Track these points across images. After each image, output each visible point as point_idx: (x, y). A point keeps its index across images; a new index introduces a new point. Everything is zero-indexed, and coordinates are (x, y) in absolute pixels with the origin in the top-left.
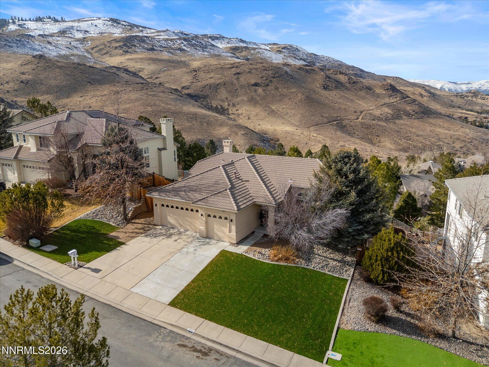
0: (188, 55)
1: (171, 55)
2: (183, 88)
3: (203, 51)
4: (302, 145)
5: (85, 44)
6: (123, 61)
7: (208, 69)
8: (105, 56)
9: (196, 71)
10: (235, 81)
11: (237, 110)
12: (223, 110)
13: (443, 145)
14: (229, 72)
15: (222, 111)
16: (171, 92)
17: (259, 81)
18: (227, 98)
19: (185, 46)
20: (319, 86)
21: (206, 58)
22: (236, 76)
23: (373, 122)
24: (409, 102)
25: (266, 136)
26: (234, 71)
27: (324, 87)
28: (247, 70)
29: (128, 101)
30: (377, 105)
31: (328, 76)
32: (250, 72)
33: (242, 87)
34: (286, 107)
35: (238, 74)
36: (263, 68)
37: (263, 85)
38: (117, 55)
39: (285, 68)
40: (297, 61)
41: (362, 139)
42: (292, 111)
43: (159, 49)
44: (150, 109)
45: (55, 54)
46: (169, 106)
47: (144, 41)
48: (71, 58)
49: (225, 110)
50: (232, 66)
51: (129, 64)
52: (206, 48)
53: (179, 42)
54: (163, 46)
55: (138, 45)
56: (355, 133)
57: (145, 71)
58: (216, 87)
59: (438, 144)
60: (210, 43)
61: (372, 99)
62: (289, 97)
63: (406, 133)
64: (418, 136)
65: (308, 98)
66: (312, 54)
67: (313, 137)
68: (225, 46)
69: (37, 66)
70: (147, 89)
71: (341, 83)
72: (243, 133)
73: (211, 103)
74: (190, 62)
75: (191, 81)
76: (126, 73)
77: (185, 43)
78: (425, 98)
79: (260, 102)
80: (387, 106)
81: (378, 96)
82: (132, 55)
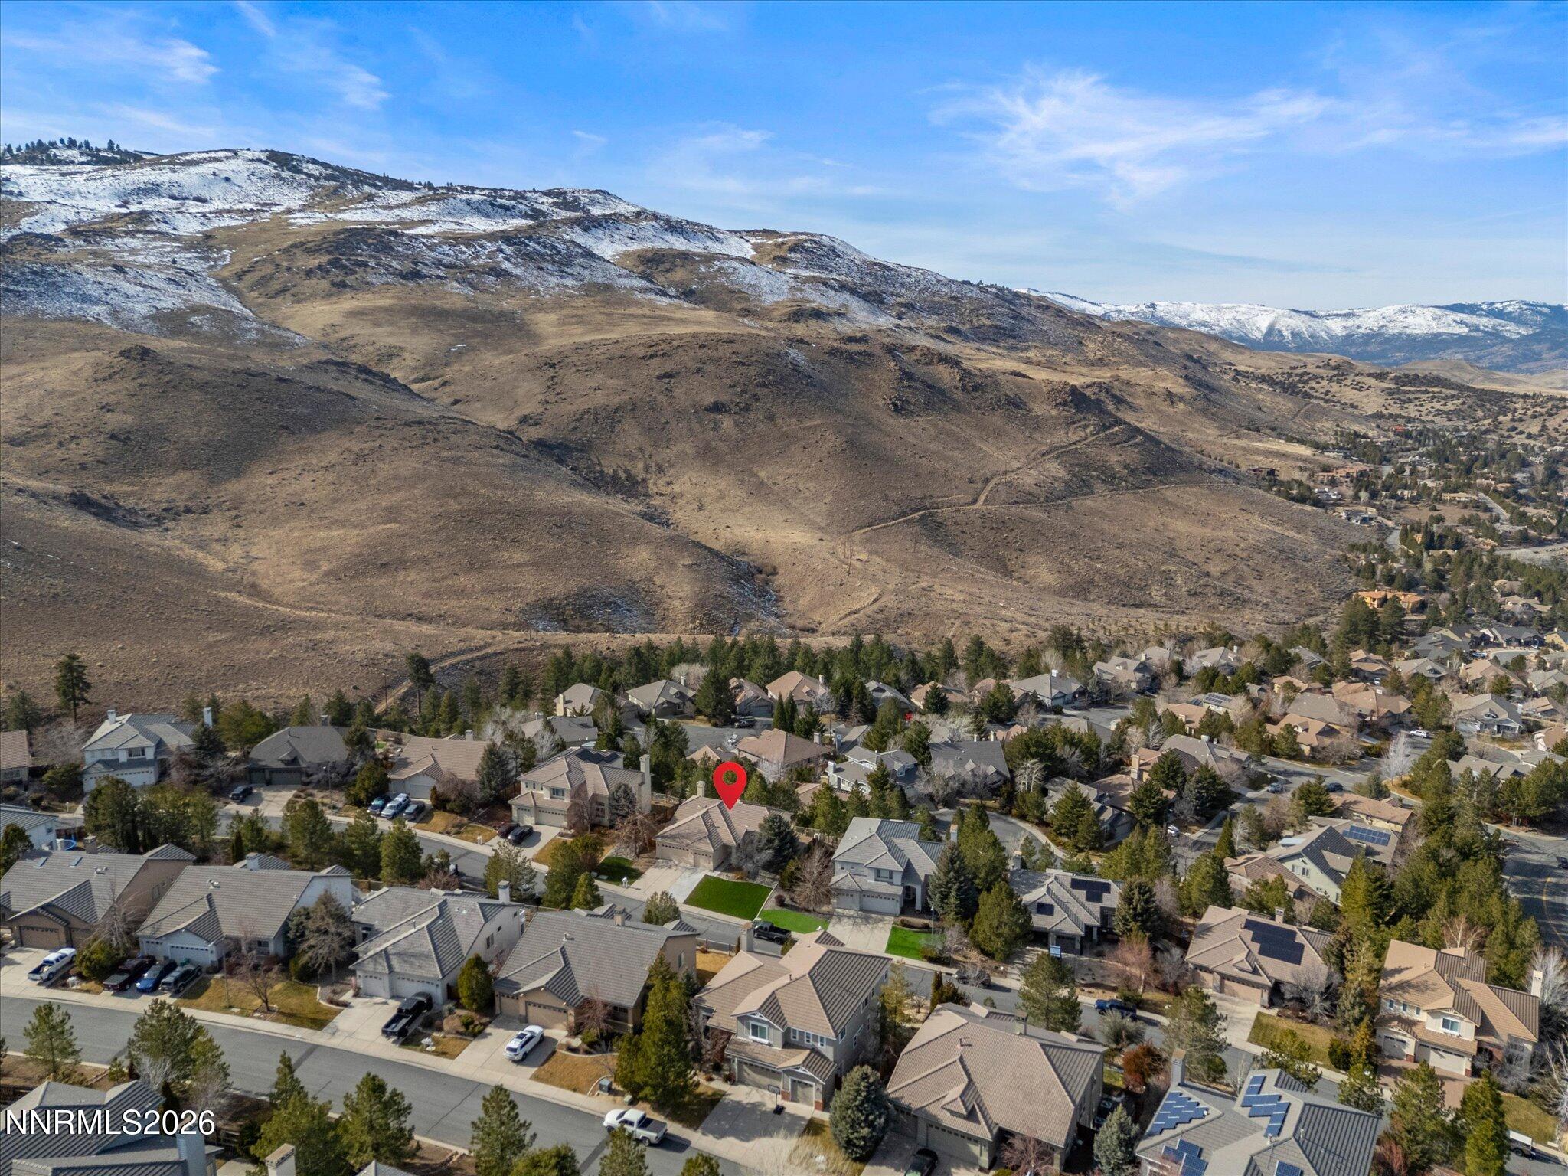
0: (517, 290)
1: (469, 291)
2: (524, 420)
3: (563, 274)
4: (832, 588)
5: (215, 260)
6: (337, 319)
7: (586, 360)
8: (280, 299)
9: (553, 366)
10: (661, 399)
11: (669, 483)
12: (633, 485)
13: (1175, 572)
14: (645, 372)
15: (629, 487)
16: (497, 447)
17: (724, 398)
18: (641, 450)
19: (507, 259)
20: (881, 403)
21: (571, 296)
22: (662, 385)
23: (1014, 509)
24: (1117, 439)
25: (746, 559)
26: (657, 366)
27: (895, 405)
28: (693, 365)
29: (396, 484)
30: (1032, 455)
31: (906, 373)
32: (699, 370)
33: (680, 414)
34: (796, 471)
35: (669, 375)
36: (735, 358)
37: (735, 409)
38: (313, 296)
39: (793, 353)
40: (831, 293)
41: (981, 558)
42: (811, 485)
43: (434, 271)
44: (453, 505)
45: (143, 309)
46: (500, 493)
47: (387, 249)
48: (193, 319)
49: (638, 483)
50: (650, 351)
51: (355, 330)
52: (570, 264)
53: (490, 247)
54: (446, 260)
55: (372, 263)
56: (965, 543)
57: (407, 355)
58: (610, 418)
59: (1163, 568)
60: (578, 245)
61: (1020, 436)
62: (802, 443)
63: (1091, 540)
64: (1120, 546)
65: (852, 443)
66: (876, 264)
67: (858, 565)
68: (622, 248)
69: (141, 385)
70: (435, 440)
71: (942, 392)
72: (688, 562)
73: (599, 464)
74: (527, 316)
75: (541, 397)
76: (365, 380)
77: (509, 250)
78: (1181, 406)
79: (728, 457)
80: (1058, 457)
81: (1037, 425)
82: (360, 295)
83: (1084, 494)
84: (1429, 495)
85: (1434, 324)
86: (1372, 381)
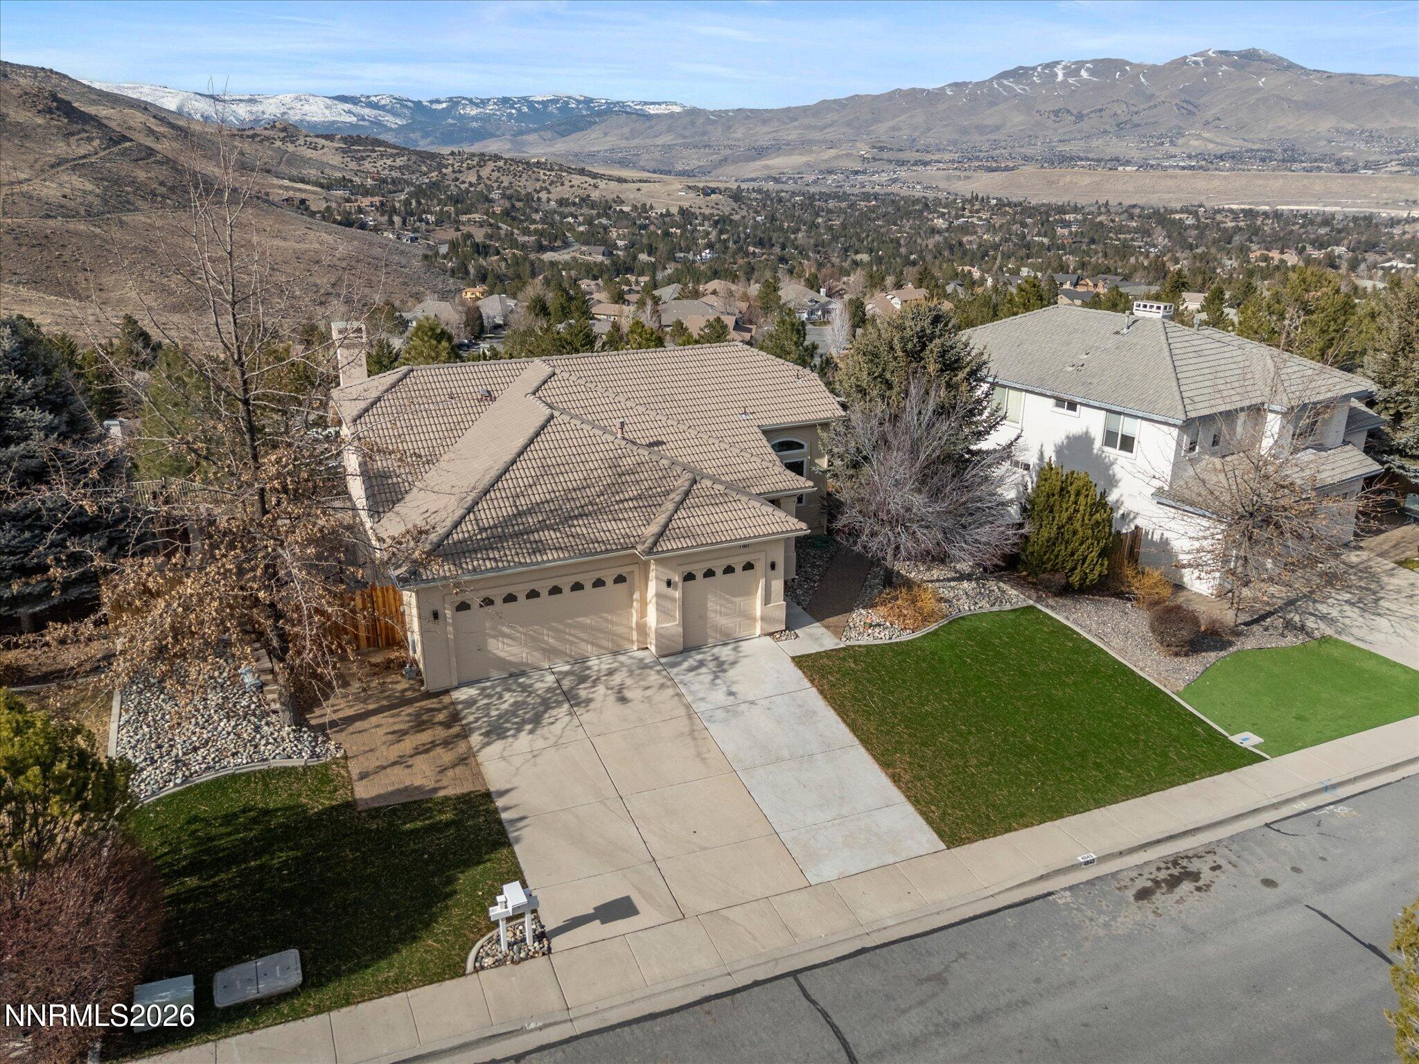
24: (135, 155)
30: (38, 166)
61: (8, 145)
78: (169, 142)
80: (73, 170)
81: (25, 133)
83: (129, 210)
84: (450, 217)
85: (327, 112)
86: (322, 141)
